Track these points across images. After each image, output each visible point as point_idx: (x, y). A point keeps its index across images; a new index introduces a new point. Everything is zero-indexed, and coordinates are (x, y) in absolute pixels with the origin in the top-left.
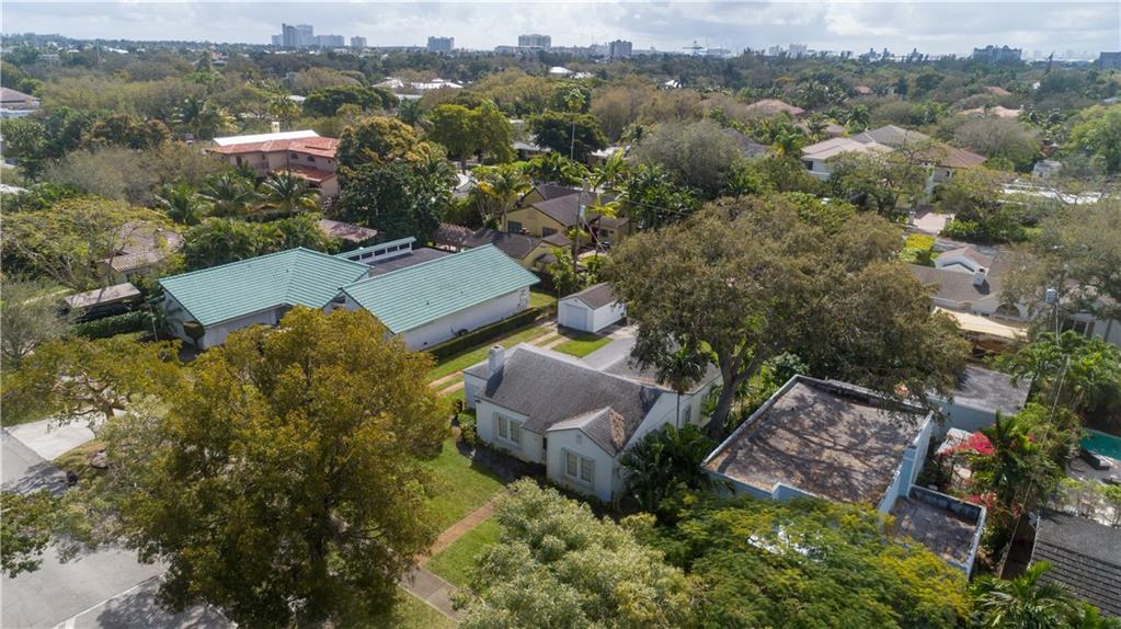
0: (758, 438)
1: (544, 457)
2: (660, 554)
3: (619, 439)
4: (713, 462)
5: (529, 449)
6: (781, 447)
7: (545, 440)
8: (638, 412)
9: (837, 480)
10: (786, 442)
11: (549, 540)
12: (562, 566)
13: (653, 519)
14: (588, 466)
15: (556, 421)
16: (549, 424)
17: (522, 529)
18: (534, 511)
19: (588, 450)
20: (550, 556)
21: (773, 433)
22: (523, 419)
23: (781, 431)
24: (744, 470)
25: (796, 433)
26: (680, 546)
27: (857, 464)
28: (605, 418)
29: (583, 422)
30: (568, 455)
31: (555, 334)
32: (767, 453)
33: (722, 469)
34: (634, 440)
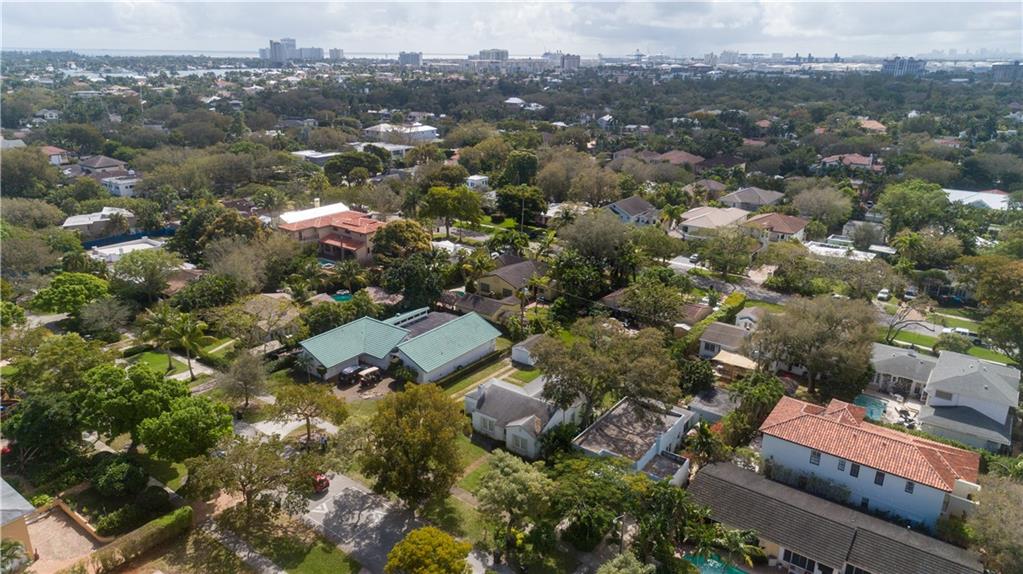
0: (600, 429)
1: (505, 438)
2: (546, 475)
3: (538, 430)
4: (576, 441)
5: (498, 434)
6: (609, 433)
7: (505, 431)
8: (547, 418)
9: (628, 448)
10: (612, 431)
11: (506, 469)
12: (511, 478)
13: (544, 463)
14: (524, 442)
15: (510, 421)
16: (507, 423)
17: (497, 466)
18: (501, 460)
19: (525, 435)
20: (507, 474)
21: (607, 426)
22: (495, 420)
23: (611, 426)
24: (590, 444)
25: (618, 427)
26: (554, 473)
27: (640, 441)
28: (532, 420)
29: (522, 422)
30: (515, 437)
31: (510, 366)
32: (602, 437)
33: (580, 444)
34: (544, 431)
